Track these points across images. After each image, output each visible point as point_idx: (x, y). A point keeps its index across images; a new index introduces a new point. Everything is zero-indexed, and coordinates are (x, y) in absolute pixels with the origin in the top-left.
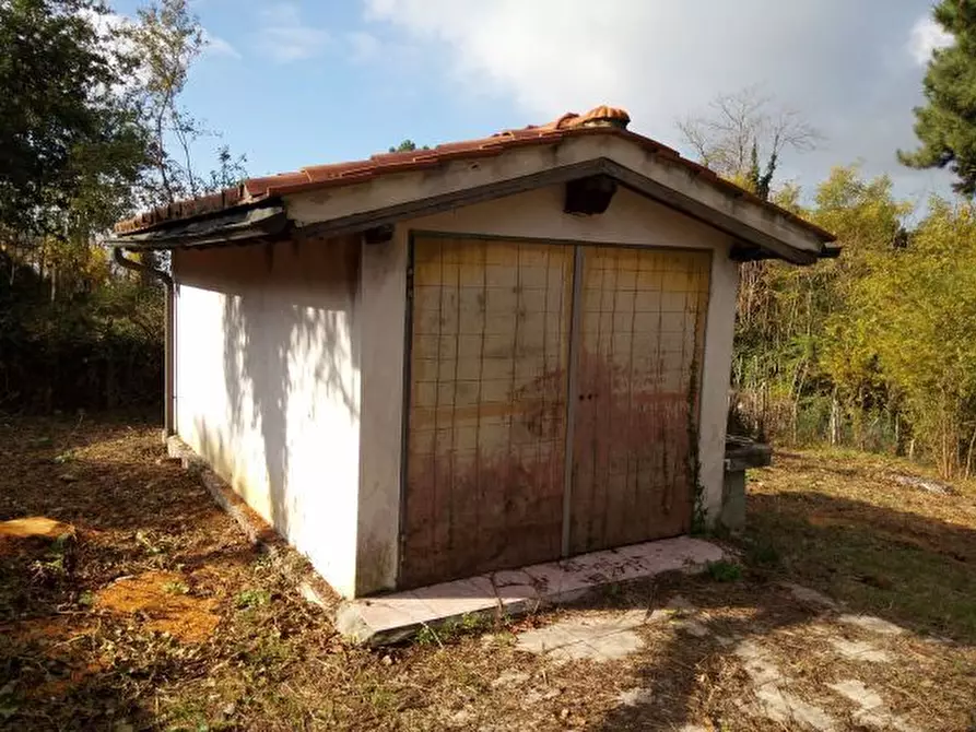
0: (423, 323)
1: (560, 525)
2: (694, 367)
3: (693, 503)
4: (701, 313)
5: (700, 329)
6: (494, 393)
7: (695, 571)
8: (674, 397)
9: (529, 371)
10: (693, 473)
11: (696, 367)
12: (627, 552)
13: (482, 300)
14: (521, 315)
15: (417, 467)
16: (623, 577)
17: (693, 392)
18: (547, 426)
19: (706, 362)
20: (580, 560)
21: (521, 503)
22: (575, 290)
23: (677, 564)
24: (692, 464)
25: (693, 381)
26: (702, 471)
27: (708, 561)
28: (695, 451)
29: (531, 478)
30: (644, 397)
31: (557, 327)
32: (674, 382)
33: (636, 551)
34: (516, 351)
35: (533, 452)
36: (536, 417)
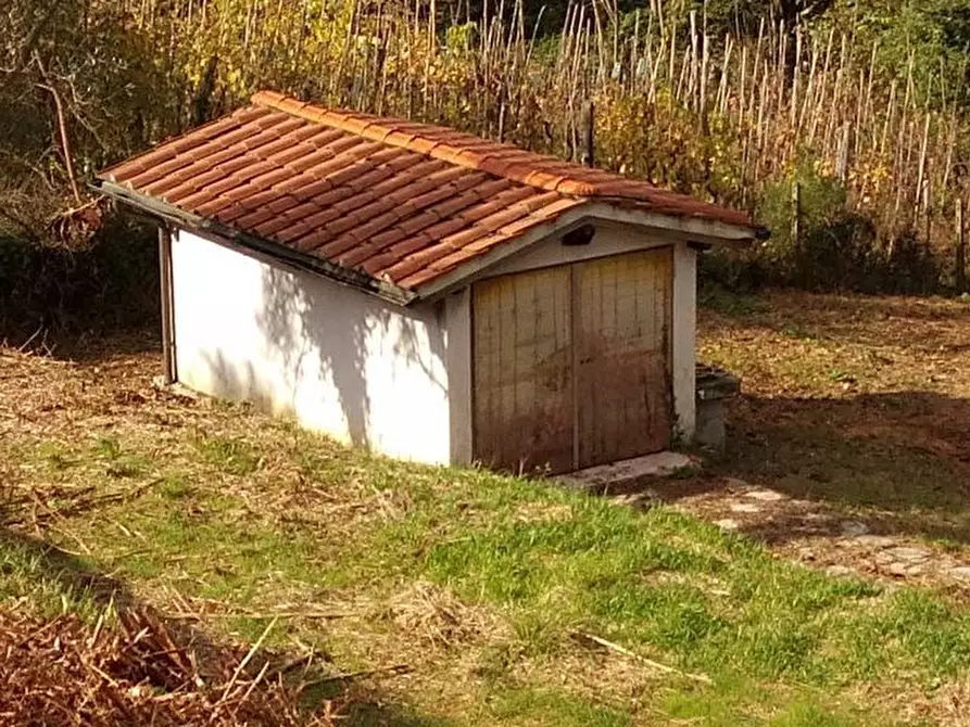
0: (480, 332)
1: (572, 449)
2: (665, 329)
3: (671, 427)
4: (668, 292)
5: (668, 304)
6: (524, 367)
7: (666, 473)
8: (650, 353)
9: (545, 350)
10: (670, 406)
11: (667, 329)
12: (620, 464)
13: (514, 312)
14: (539, 316)
15: (482, 418)
16: (613, 480)
17: (666, 347)
18: (559, 384)
19: (675, 324)
20: (587, 471)
21: (545, 437)
22: (574, 291)
23: (653, 470)
24: (669, 398)
25: (665, 339)
26: (677, 403)
27: (675, 468)
28: (671, 389)
29: (551, 418)
30: (627, 356)
31: (563, 319)
32: (651, 341)
33: (626, 464)
34: (536, 340)
35: (552, 402)
36: (552, 377)
